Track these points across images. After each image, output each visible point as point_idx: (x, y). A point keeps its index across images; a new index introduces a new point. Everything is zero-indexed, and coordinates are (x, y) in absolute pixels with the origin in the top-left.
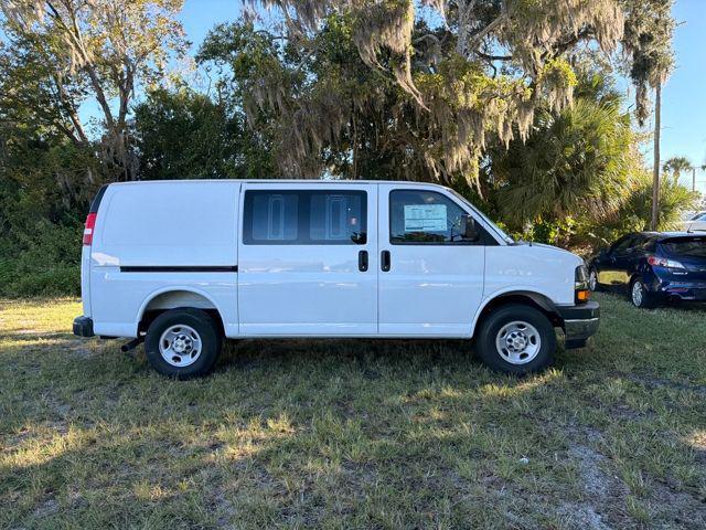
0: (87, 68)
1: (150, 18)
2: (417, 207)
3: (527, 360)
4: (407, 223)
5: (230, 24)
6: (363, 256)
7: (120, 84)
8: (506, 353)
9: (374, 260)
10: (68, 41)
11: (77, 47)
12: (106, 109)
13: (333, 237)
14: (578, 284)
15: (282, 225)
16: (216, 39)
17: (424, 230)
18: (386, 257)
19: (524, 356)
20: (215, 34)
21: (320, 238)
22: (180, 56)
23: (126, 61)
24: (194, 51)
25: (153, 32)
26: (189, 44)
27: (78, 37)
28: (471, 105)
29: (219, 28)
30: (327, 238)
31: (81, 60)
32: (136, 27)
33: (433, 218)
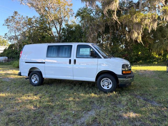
0: (53, 21)
1: (66, 9)
2: (83, 49)
3: (109, 88)
4: (80, 53)
5: (82, 8)
6: (70, 60)
7: (60, 24)
8: (104, 86)
9: (72, 62)
10: (49, 16)
11: (50, 16)
12: (57, 29)
13: (65, 56)
14: (123, 69)
15: (54, 53)
16: (79, 11)
17: (84, 54)
18: (75, 61)
19: (108, 87)
20: (79, 10)
21: (61, 56)
22: (72, 16)
23: (61, 18)
24: (75, 15)
25: (67, 12)
26: (74, 13)
27: (50, 14)
28: (137, 22)
29: (80, 9)
30: (63, 56)
31: (51, 19)
32: (63, 11)
33: (87, 51)
